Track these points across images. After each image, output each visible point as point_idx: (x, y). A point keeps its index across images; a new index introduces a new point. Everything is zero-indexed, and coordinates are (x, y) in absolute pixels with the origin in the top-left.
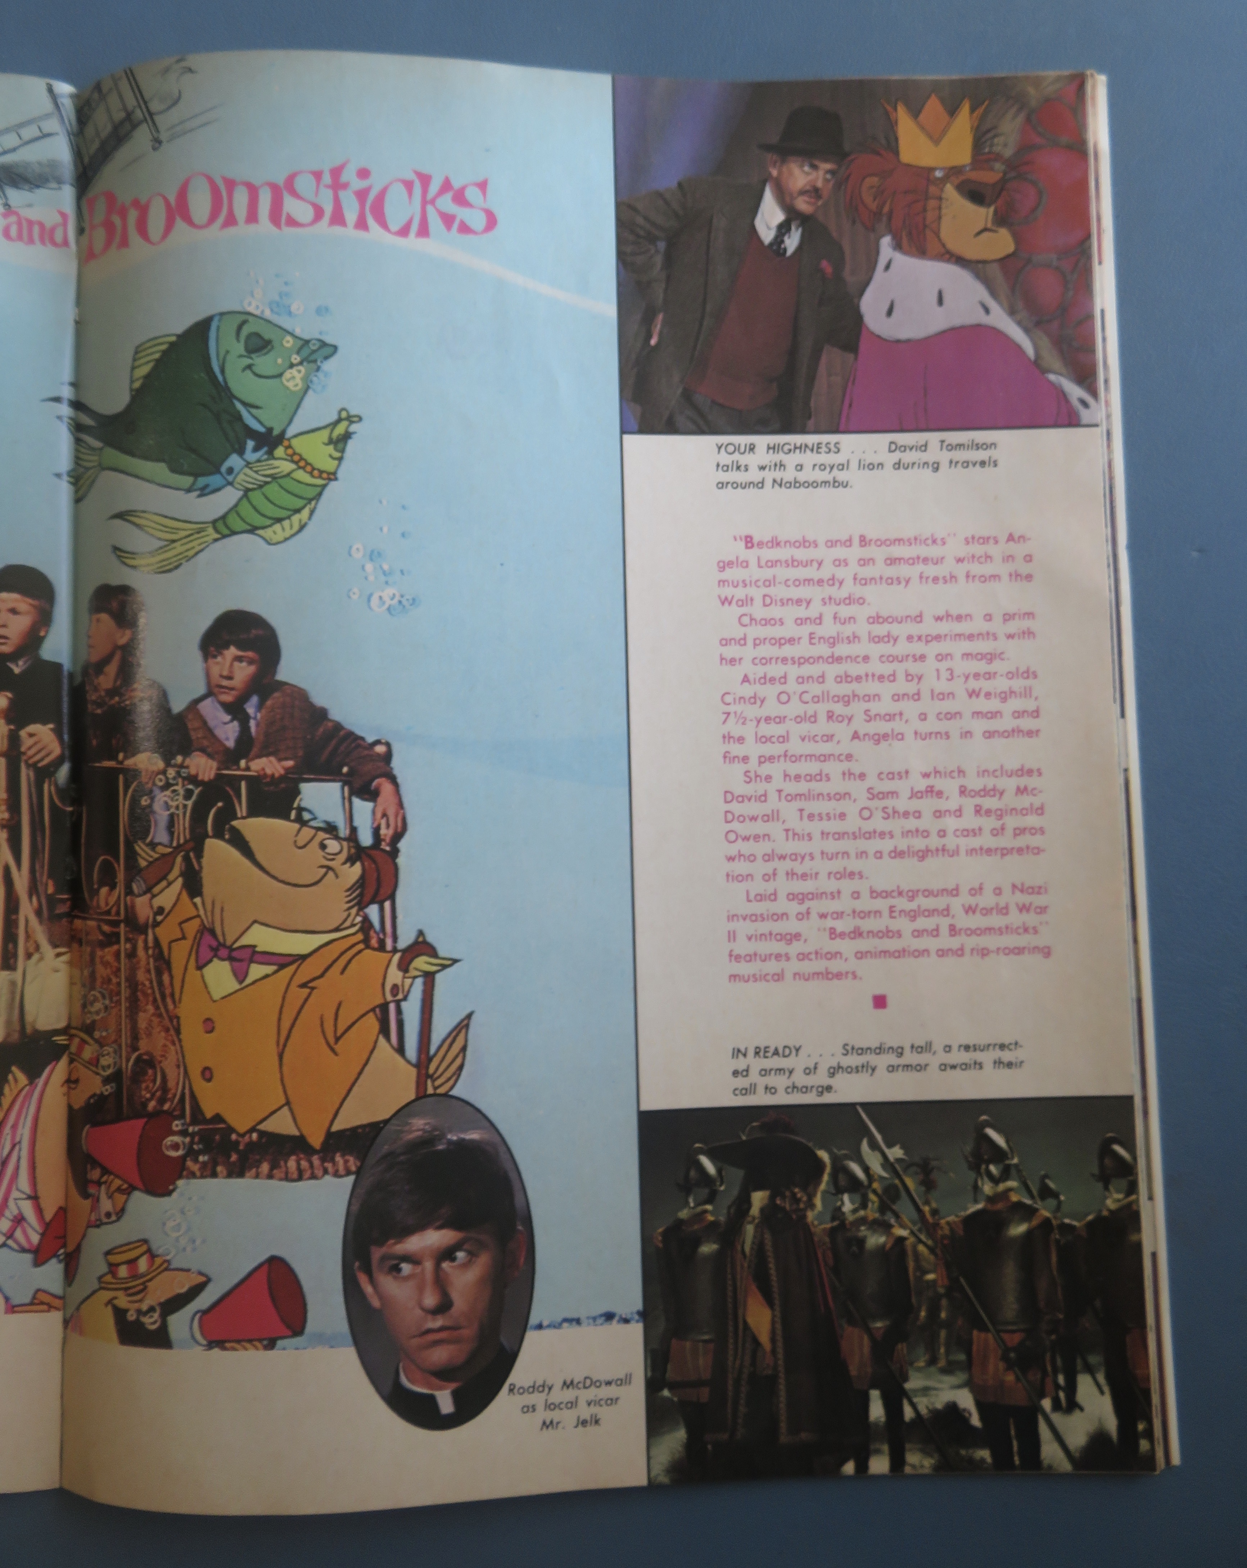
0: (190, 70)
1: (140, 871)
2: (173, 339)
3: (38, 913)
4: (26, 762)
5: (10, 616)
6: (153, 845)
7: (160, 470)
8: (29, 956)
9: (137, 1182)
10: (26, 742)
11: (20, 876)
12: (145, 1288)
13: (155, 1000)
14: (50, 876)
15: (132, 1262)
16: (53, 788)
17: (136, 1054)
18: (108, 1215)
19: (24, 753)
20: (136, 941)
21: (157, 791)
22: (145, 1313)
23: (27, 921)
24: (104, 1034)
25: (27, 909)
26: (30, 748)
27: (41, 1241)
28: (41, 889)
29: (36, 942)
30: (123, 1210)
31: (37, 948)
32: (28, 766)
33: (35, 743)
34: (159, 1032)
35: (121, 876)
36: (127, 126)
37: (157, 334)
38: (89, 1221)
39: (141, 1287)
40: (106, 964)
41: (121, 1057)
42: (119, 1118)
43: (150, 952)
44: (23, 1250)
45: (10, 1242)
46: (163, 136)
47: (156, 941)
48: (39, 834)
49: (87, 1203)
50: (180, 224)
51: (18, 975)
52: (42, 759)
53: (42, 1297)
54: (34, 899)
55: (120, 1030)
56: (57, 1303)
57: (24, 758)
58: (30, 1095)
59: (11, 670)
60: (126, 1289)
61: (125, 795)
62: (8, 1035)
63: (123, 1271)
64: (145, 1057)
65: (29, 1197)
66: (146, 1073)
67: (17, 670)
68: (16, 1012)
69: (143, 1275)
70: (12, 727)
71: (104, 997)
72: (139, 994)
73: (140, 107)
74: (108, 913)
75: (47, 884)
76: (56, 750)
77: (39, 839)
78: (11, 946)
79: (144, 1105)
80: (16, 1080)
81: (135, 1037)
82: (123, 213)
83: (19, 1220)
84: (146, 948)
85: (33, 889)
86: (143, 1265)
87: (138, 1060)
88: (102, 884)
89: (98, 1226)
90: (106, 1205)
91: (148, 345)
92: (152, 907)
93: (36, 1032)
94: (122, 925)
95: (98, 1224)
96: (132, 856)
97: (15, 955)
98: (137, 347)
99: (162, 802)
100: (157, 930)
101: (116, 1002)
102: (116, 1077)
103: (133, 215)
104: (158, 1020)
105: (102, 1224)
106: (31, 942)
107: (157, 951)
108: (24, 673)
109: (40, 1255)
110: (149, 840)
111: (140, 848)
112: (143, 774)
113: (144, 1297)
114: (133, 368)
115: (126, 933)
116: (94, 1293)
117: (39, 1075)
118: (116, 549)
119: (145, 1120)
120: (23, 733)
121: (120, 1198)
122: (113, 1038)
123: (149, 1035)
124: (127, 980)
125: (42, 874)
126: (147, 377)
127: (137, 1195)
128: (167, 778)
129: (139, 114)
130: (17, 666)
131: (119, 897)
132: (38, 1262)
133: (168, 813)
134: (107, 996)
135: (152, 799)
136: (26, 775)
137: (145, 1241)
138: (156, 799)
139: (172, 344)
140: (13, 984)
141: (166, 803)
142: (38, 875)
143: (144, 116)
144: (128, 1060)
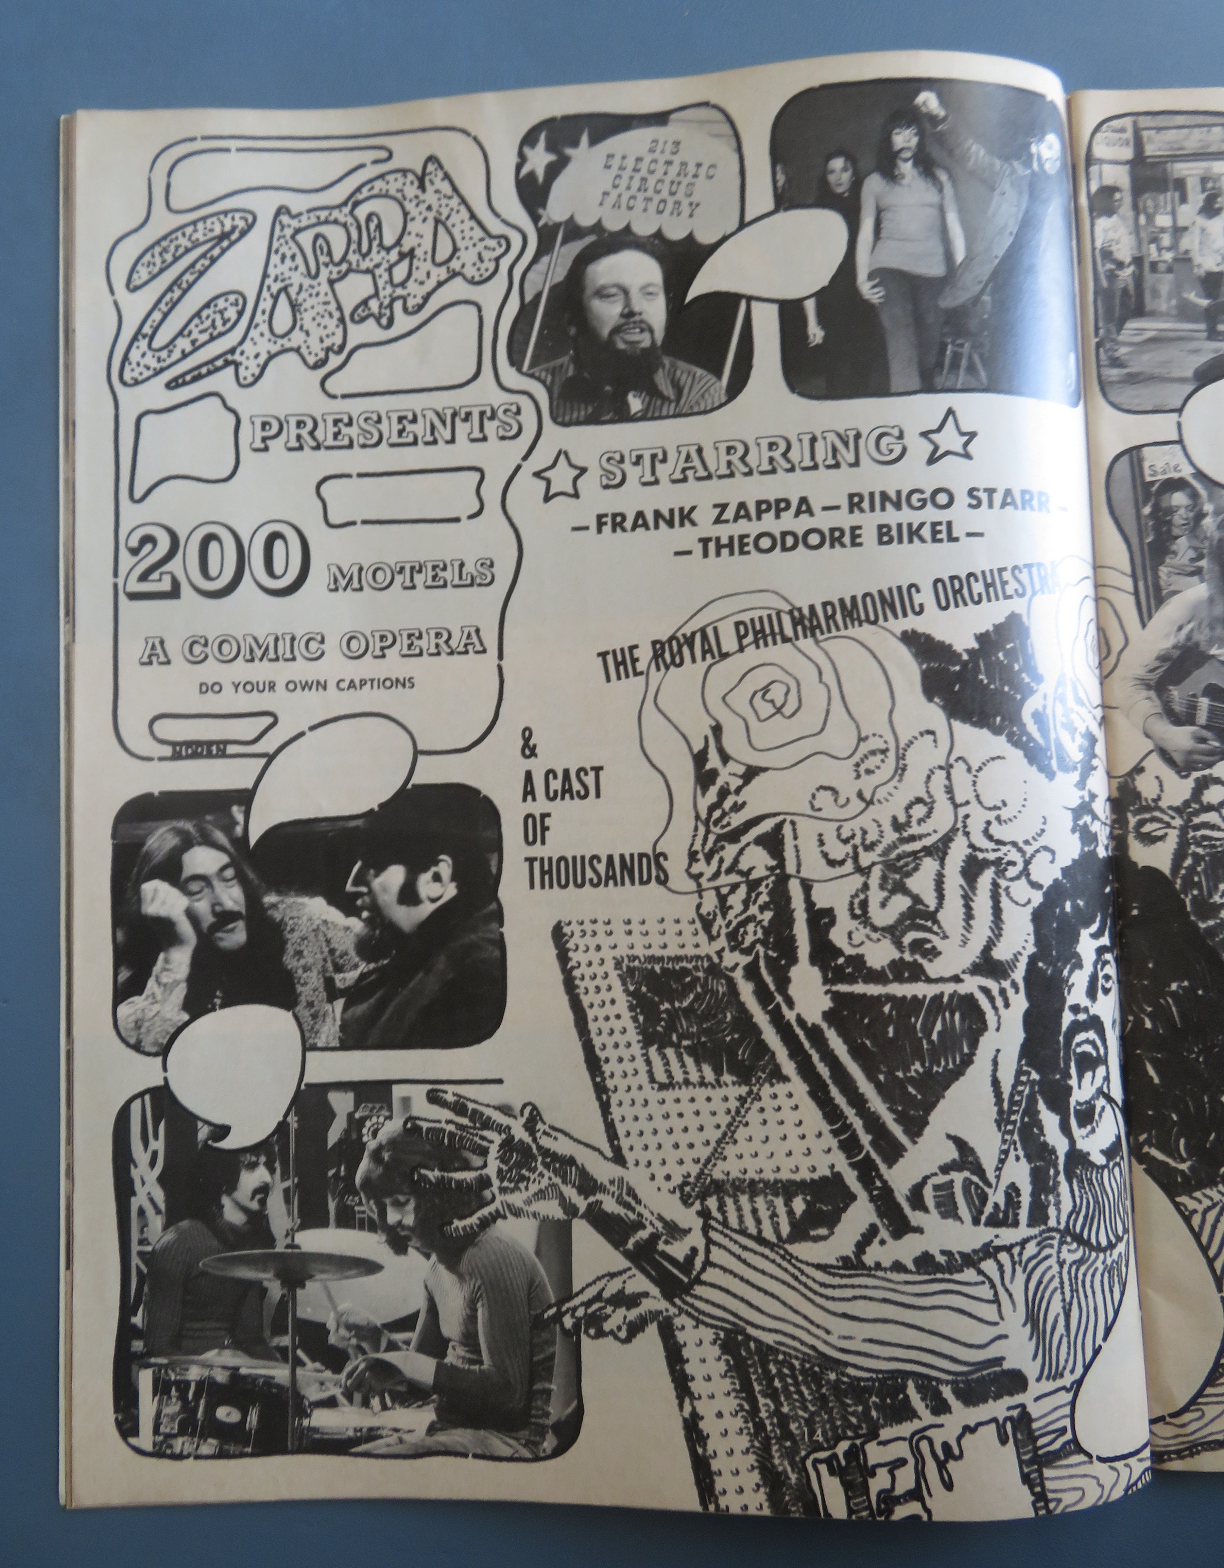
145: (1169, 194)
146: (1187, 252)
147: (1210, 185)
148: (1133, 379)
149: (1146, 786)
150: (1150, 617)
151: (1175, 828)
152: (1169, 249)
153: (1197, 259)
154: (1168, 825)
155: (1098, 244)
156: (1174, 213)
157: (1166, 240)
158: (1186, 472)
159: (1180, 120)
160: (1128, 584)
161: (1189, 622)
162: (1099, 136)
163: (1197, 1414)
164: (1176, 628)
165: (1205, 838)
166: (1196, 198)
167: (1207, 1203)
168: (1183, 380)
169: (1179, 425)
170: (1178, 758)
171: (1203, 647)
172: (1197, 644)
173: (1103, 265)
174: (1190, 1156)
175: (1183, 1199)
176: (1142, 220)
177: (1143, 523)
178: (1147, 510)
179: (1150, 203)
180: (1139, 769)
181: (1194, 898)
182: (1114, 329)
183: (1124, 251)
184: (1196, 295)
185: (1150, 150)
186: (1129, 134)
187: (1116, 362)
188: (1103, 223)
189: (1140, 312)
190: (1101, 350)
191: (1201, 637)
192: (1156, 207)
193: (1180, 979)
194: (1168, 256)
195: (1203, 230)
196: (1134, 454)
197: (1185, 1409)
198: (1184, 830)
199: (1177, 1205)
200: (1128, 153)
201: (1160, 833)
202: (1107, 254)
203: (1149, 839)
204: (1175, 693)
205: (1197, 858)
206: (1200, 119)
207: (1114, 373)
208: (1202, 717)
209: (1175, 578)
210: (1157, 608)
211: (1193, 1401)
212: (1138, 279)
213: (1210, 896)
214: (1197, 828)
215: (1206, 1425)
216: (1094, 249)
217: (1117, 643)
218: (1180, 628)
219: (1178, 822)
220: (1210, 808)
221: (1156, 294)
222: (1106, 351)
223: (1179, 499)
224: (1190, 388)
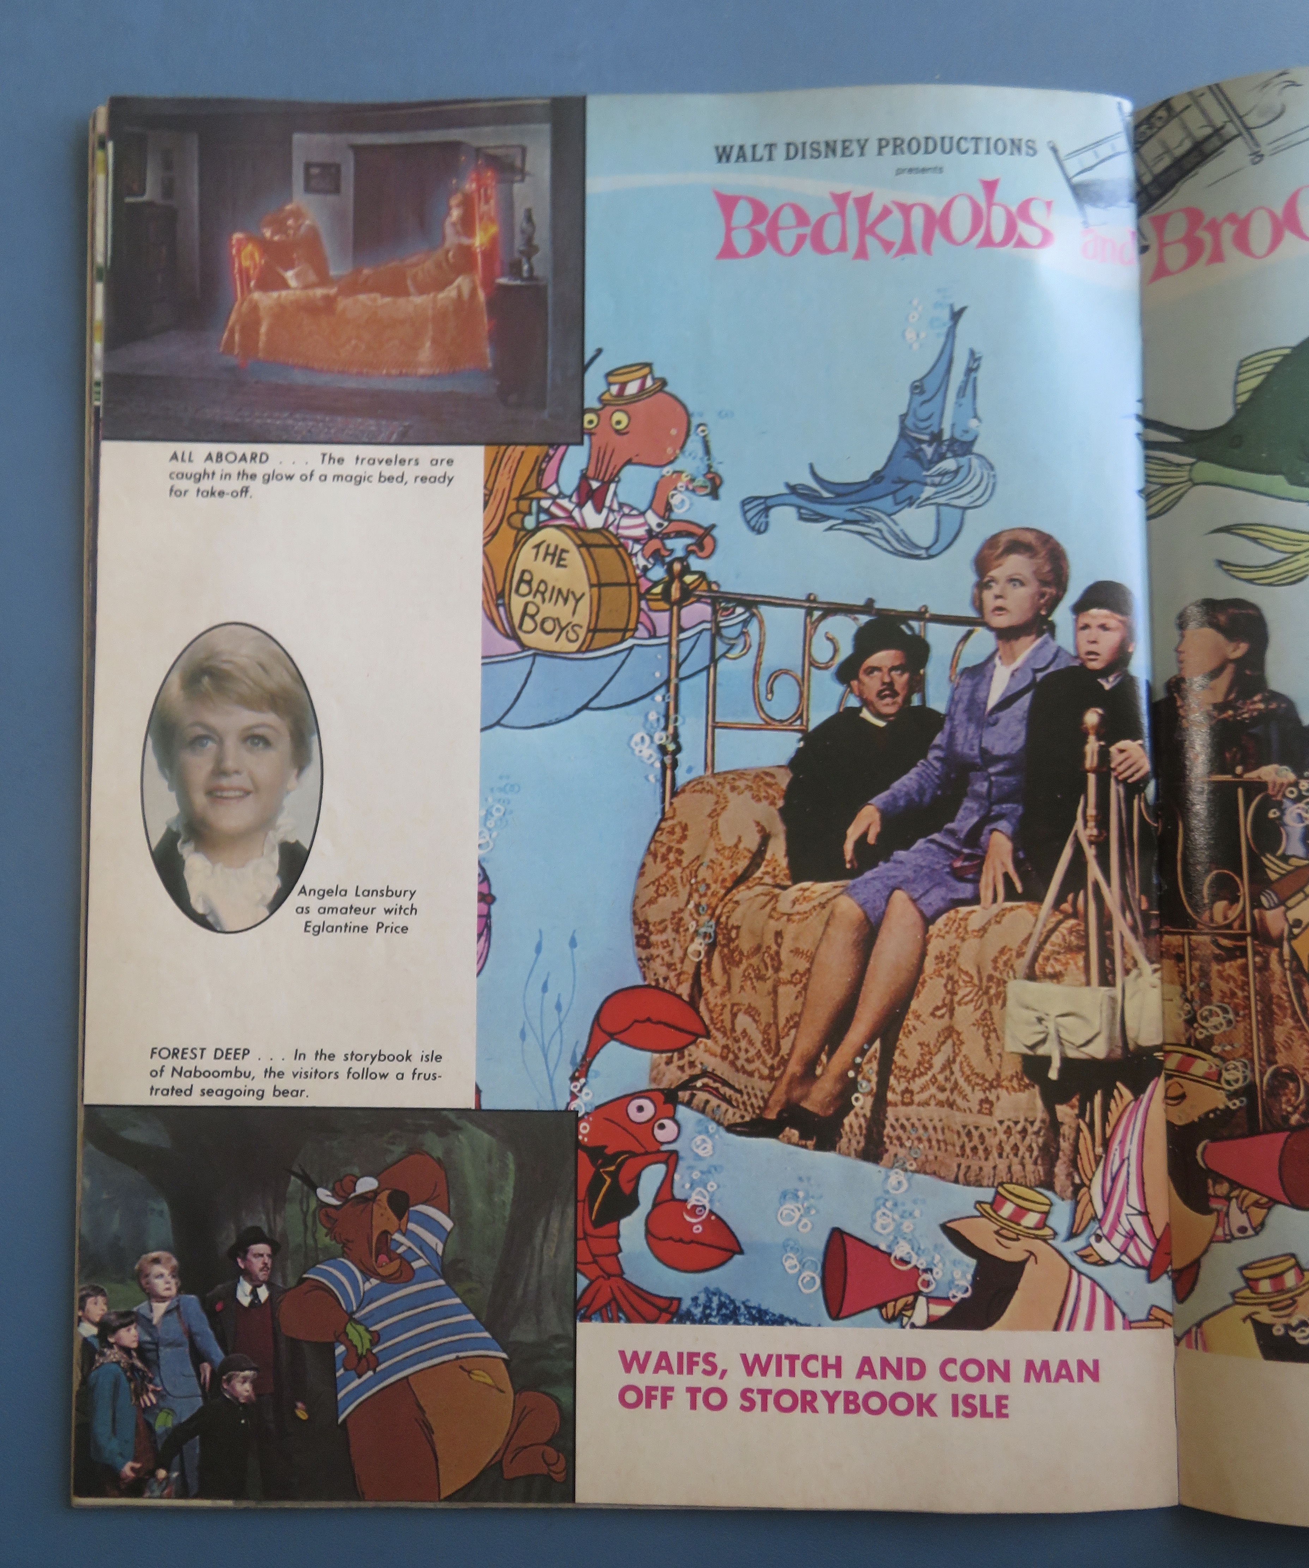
0: (1294, 84)
1: (1268, 883)
2: (1287, 351)
3: (1134, 929)
4: (1116, 778)
5: (1101, 632)
6: (1285, 858)
7: (1279, 482)
8: (1127, 972)
9: (1279, 1194)
10: (1116, 758)
11: (1111, 892)
12: (1294, 1302)
13: (1294, 1013)
14: (1142, 892)
15: (1276, 1277)
16: (1142, 804)
17: (1274, 1067)
18: (1243, 1230)
19: (1114, 769)
20: (1269, 955)
21: (1287, 803)
22: (1295, 1329)
23: (1122, 937)
24: (1228, 1048)
25: (1121, 925)
26: (1120, 764)
27: (1153, 1257)
28: (1134, 905)
29: (1133, 958)
30: (1262, 1225)
31: (1135, 964)
32: (1118, 782)
33: (1126, 759)
34: (1301, 1046)
35: (1245, 889)
36: (1215, 142)
37: (1268, 348)
38: (1214, 1235)
39: (1290, 1302)
40: (1227, 979)
41: (1253, 1070)
42: (1253, 1131)
43: (1287, 965)
44: (1138, 1266)
45: (1124, 1258)
46: (1265, 150)
47: (1294, 955)
48: (1127, 850)
49: (1211, 1219)
50: (1289, 237)
51: (1117, 991)
52: (1132, 776)
53: (1157, 1313)
54: (1128, 915)
55: (1252, 1044)
56: (1168, 1319)
57: (1114, 774)
58: (1135, 1111)
59: (1102, 686)
60: (1269, 1304)
61: (1247, 808)
62: (1111, 1051)
63: (1265, 1286)
64: (1284, 1070)
65: (1140, 1213)
66: (1287, 1087)
67: (1107, 687)
68: (1118, 1027)
69: (1290, 1290)
70: (1102, 743)
71: (1225, 1011)
72: (1274, 1007)
73: (1231, 121)
74: (1229, 926)
75: (1140, 901)
76: (1146, 766)
77: (1128, 855)
78: (1107, 962)
79: (1286, 1119)
80: (1121, 1096)
81: (1271, 1049)
82: (1214, 228)
83: (1132, 1235)
84: (1281, 961)
85: (1126, 905)
86: (1290, 1279)
87: (1276, 1074)
88: (1215, 898)
89: (1229, 1241)
90: (1237, 1219)
91: (1257, 358)
92: (1287, 920)
93: (1139, 1047)
94: (1249, 939)
95: (1229, 1239)
96: (1258, 870)
97: (1113, 972)
98: (1242, 361)
99: (1294, 815)
100: (1294, 943)
101: (1244, 1016)
102: (1249, 1090)
103: (1228, 231)
104: (1300, 1032)
105: (1233, 1238)
106: (1129, 958)
107: (1295, 963)
108: (1113, 689)
109: (1152, 1272)
110: (1279, 853)
111: (1269, 860)
112: (1270, 786)
113: (1294, 1311)
114: (1237, 382)
115: (1253, 946)
116: (1226, 1307)
117: (1143, 1091)
118: (1221, 563)
119: (1288, 1133)
120: (1113, 749)
121: (1258, 1214)
122: (1241, 1052)
123: (1289, 1048)
124: (1257, 993)
125: (1134, 890)
126: (1256, 390)
127: (1279, 1209)
128: (1300, 791)
129: (1231, 130)
130: (1108, 681)
131: (1244, 910)
132: (1152, 1278)
133: (1302, 825)
134: (1230, 1009)
135: (1283, 812)
136: (1115, 791)
137: (1293, 1256)
138: (1288, 812)
139: (1286, 356)
140: (1113, 999)
141: (1300, 815)
142: (1129, 890)
143: (1239, 130)
144: (1262, 1074)
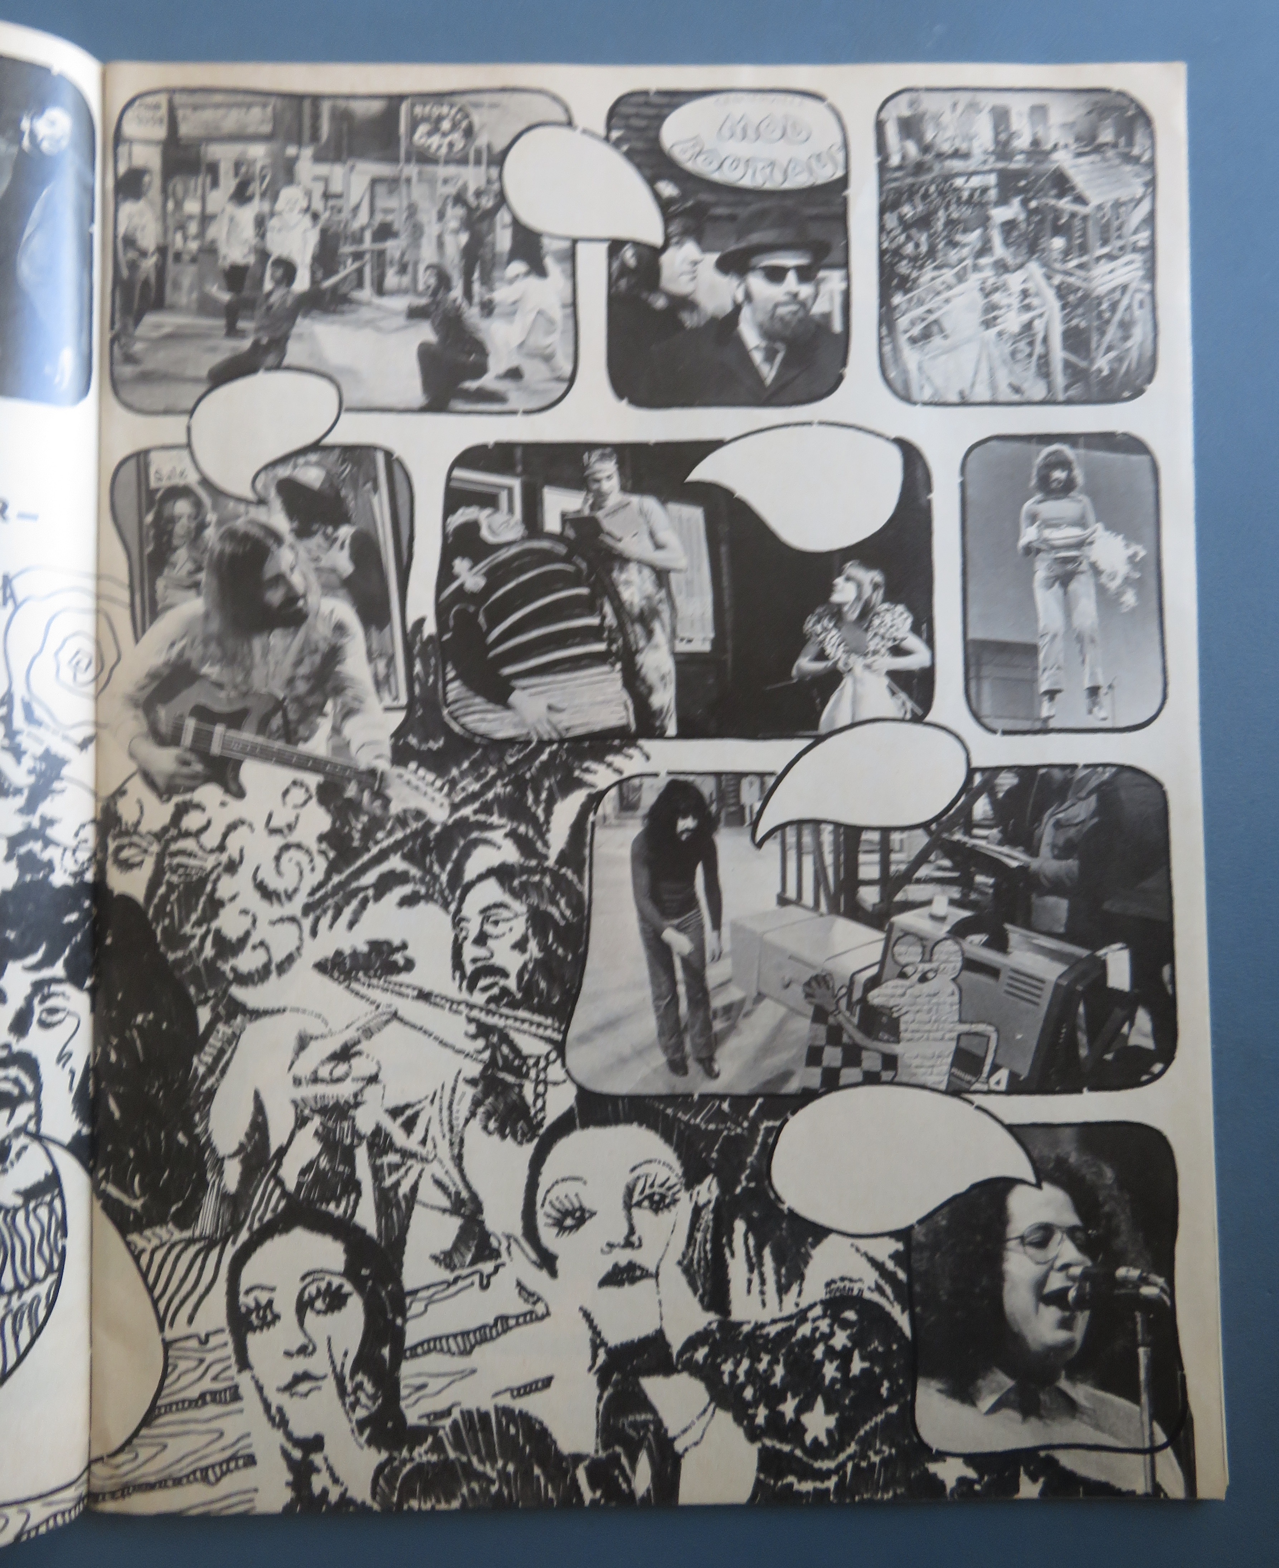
145: (200, 180)
146: (213, 242)
147: (243, 169)
148: (146, 378)
149: (127, 811)
150: (144, 631)
151: (152, 854)
152: (196, 237)
153: (223, 249)
154: (145, 851)
155: (121, 230)
156: (203, 200)
157: (193, 228)
158: (192, 478)
159: (218, 98)
160: (125, 596)
161: (183, 637)
162: (129, 114)
163: (131, 1456)
164: (168, 644)
165: (179, 866)
166: (228, 183)
167: (155, 1242)
168: (196, 380)
169: (189, 429)
170: (160, 781)
171: (194, 664)
172: (188, 663)
173: (125, 254)
174: (143, 1194)
175: (134, 1237)
176: (170, 205)
177: (144, 532)
178: (149, 518)
179: (180, 189)
180: (121, 792)
181: (165, 930)
182: (130, 322)
183: (149, 239)
184: (220, 288)
185: (185, 130)
186: (164, 111)
187: (130, 359)
188: (128, 208)
189: (159, 304)
190: (116, 347)
191: (194, 655)
192: (186, 192)
193: (146, 1011)
194: (194, 246)
195: (232, 219)
196: (141, 458)
197: (121, 1450)
198: (160, 858)
199: (128, 1244)
200: (161, 132)
201: (138, 859)
202: (130, 242)
203: (126, 865)
204: (163, 713)
205: (171, 887)
206: (240, 98)
207: (127, 371)
208: (187, 738)
209: (170, 592)
210: (151, 623)
211: (129, 1442)
212: (161, 270)
213: (181, 925)
214: (174, 854)
215: (139, 1467)
216: (115, 236)
217: (110, 659)
218: (173, 644)
219: (155, 848)
220: (187, 834)
221: (177, 286)
222: (121, 347)
223: (182, 507)
224: (202, 389)
